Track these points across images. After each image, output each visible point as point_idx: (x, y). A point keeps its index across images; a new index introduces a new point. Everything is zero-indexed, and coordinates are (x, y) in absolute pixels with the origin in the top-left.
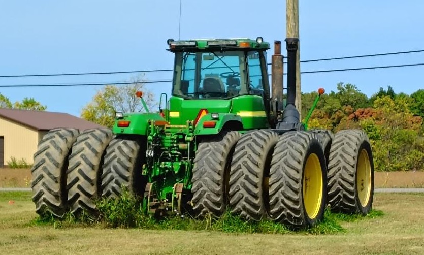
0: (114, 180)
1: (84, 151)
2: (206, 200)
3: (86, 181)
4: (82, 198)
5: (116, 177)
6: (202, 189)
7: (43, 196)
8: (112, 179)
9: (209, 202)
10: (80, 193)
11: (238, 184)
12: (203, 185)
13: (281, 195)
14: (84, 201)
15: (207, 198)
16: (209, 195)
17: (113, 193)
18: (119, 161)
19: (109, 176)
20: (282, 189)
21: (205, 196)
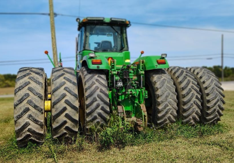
0: (100, 107)
1: (66, 84)
2: (170, 115)
3: (73, 110)
4: (69, 124)
5: (101, 104)
6: (168, 108)
7: (29, 127)
8: (98, 106)
9: (172, 117)
10: (68, 120)
11: (192, 102)
12: (169, 105)
13: (218, 107)
14: (70, 126)
15: (171, 114)
16: (173, 111)
17: (99, 117)
18: (101, 91)
19: (95, 104)
20: (219, 103)
21: (170, 112)
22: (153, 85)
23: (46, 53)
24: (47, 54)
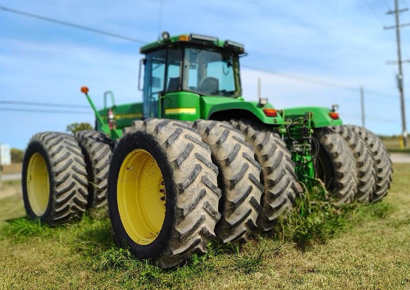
0: (290, 184)
1: (241, 149)
4: (253, 215)
5: (291, 179)
8: (288, 182)
14: (253, 219)
17: (289, 200)
18: (288, 159)
22: (327, 150)
23: (85, 90)
24: (86, 94)
